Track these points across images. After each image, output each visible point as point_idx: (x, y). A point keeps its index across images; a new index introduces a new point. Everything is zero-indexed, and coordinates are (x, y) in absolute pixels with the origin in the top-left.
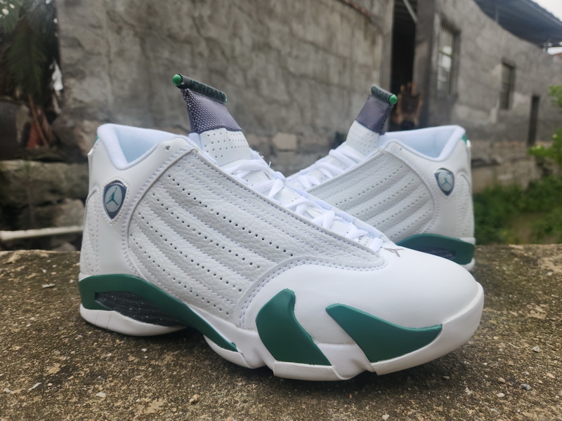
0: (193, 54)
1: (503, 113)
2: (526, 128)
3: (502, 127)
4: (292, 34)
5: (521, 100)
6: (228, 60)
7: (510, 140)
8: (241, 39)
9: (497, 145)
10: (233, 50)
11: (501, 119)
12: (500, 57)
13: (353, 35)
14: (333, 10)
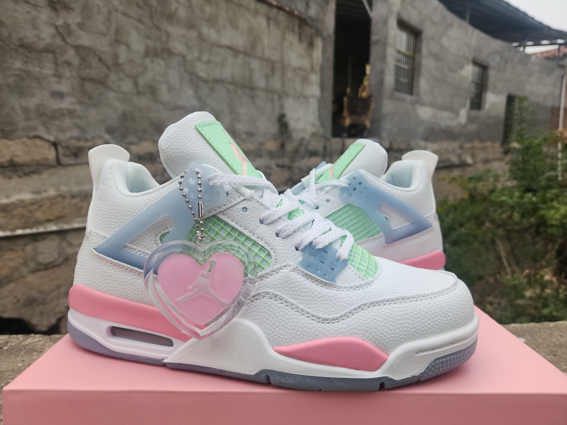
0: (56, 63)
1: (474, 113)
2: (501, 128)
3: (473, 127)
4: (201, 38)
5: (494, 101)
6: (108, 67)
7: (482, 140)
8: (128, 45)
9: (468, 145)
10: (116, 56)
11: (471, 120)
12: (471, 57)
13: (284, 38)
14: (256, 13)
